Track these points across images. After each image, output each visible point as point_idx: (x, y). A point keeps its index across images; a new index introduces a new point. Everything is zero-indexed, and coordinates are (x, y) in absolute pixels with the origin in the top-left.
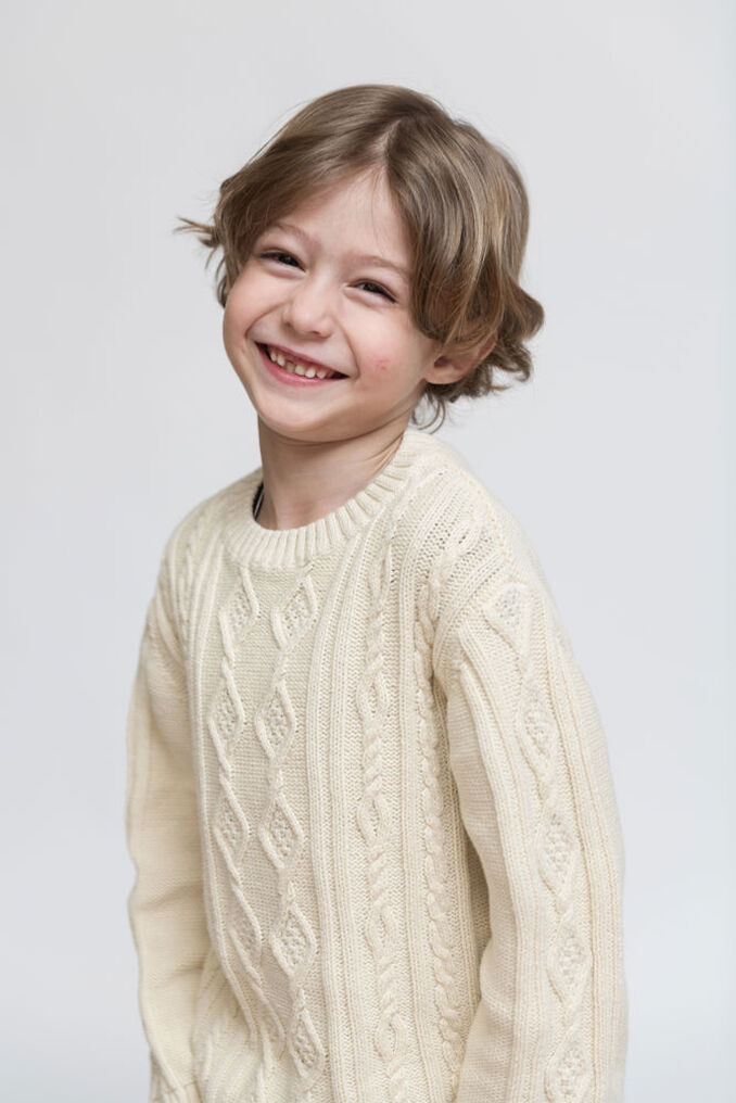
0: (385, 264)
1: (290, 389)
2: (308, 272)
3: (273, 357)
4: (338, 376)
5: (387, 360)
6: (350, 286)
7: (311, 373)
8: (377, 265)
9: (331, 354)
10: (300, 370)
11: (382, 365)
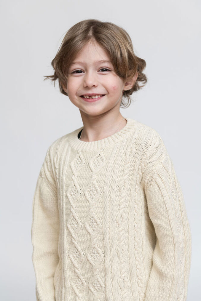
0: (104, 62)
1: (93, 103)
2: (86, 72)
3: (85, 97)
4: (103, 95)
5: (115, 87)
6: (98, 71)
7: (97, 97)
8: (103, 63)
9: (99, 90)
10: (94, 97)
11: (114, 88)
